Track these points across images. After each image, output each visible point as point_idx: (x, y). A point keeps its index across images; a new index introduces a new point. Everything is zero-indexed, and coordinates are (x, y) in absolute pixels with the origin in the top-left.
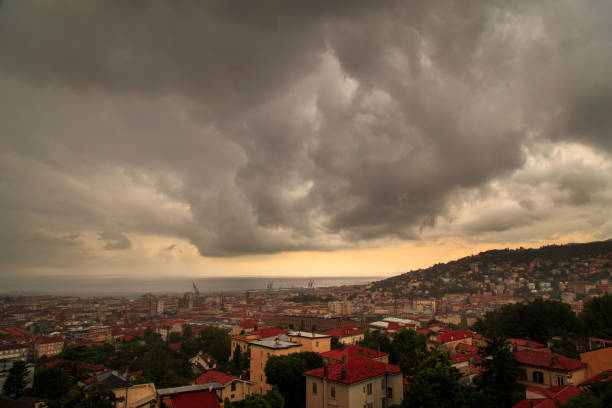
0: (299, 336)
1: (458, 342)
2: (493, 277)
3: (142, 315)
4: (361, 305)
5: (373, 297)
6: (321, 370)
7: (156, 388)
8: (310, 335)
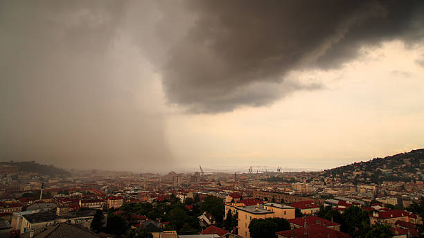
0: (272, 206)
1: (397, 219)
3: (169, 185)
4: (317, 186)
5: (326, 180)
6: (288, 232)
7: (178, 234)
8: (280, 206)
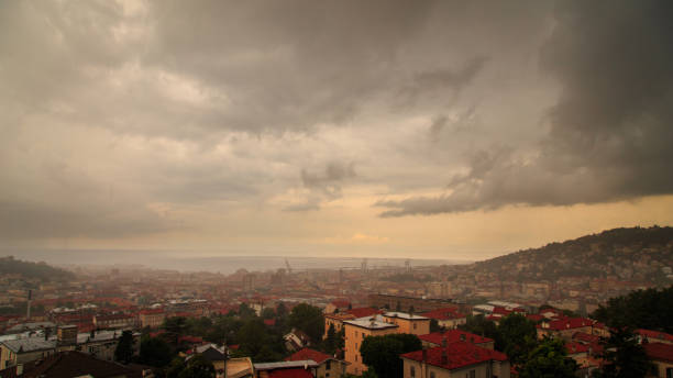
0: (395, 317)
1: (575, 330)
2: (619, 259)
3: (239, 290)
4: (464, 286)
5: (477, 278)
6: (419, 353)
7: (253, 362)
8: (407, 316)
